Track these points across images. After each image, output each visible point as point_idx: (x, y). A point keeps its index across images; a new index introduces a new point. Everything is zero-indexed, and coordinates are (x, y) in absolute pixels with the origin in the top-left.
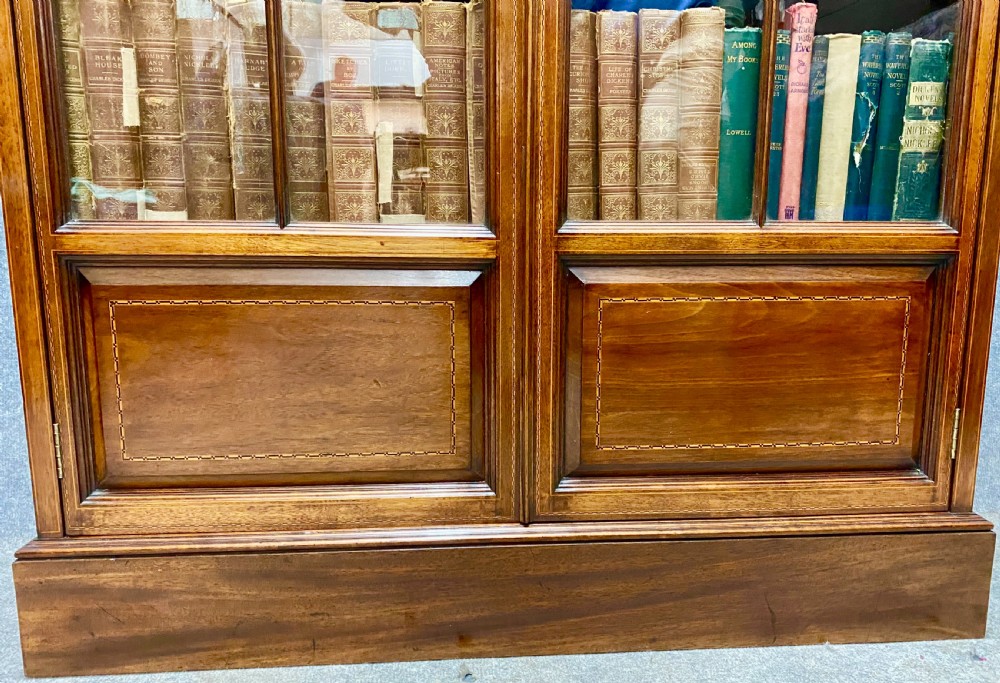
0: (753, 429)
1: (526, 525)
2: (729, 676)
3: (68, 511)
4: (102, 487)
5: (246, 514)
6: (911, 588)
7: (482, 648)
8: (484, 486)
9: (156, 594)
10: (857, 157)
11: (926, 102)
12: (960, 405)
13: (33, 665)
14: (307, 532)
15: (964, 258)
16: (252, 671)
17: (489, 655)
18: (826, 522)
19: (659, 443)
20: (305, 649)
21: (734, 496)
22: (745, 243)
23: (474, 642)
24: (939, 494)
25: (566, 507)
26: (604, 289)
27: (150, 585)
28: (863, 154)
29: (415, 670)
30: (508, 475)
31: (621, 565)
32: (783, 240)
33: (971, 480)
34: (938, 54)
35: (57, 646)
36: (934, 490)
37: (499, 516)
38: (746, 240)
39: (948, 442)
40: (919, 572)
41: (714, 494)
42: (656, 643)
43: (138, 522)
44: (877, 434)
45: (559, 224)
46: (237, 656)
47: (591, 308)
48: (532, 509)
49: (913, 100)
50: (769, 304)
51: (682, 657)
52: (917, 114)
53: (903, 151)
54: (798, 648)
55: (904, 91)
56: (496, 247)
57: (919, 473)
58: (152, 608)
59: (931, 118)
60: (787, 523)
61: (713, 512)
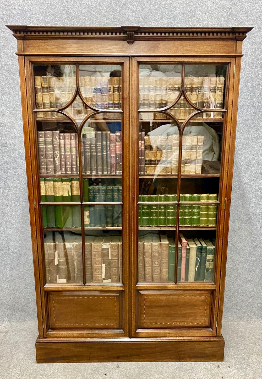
0: (175, 321)
1: (130, 338)
2: (168, 369)
3: (44, 333)
4: (50, 329)
5: (77, 335)
6: (207, 352)
7: (121, 361)
8: (122, 330)
9: (60, 349)
10: (196, 269)
11: (210, 259)
12: (218, 317)
13: (38, 362)
14: (88, 338)
15: (217, 290)
16: (78, 363)
17: (123, 362)
18: (190, 339)
19: (156, 323)
20: (88, 360)
21: (171, 333)
22: (172, 287)
23: (120, 359)
24: (214, 333)
25: (138, 335)
26: (145, 295)
27: (59, 348)
28: (198, 268)
29: (108, 365)
30: (126, 329)
31: (149, 346)
32: (180, 287)
33: (220, 331)
34: (212, 250)
35: (42, 358)
36: (213, 333)
37: (125, 336)
38: (173, 287)
39: (215, 324)
40: (209, 349)
41: (167, 333)
42: (155, 360)
43: (57, 336)
44: (201, 322)
45: (136, 284)
46: (75, 361)
47: (143, 298)
48: (131, 335)
49: (208, 258)
50: (178, 298)
51: (160, 363)
52: (208, 261)
53: (206, 267)
54: (184, 362)
55: (206, 256)
56: (124, 288)
57: (210, 329)
58: (60, 352)
59: (211, 262)
60: (182, 339)
61: (167, 336)
